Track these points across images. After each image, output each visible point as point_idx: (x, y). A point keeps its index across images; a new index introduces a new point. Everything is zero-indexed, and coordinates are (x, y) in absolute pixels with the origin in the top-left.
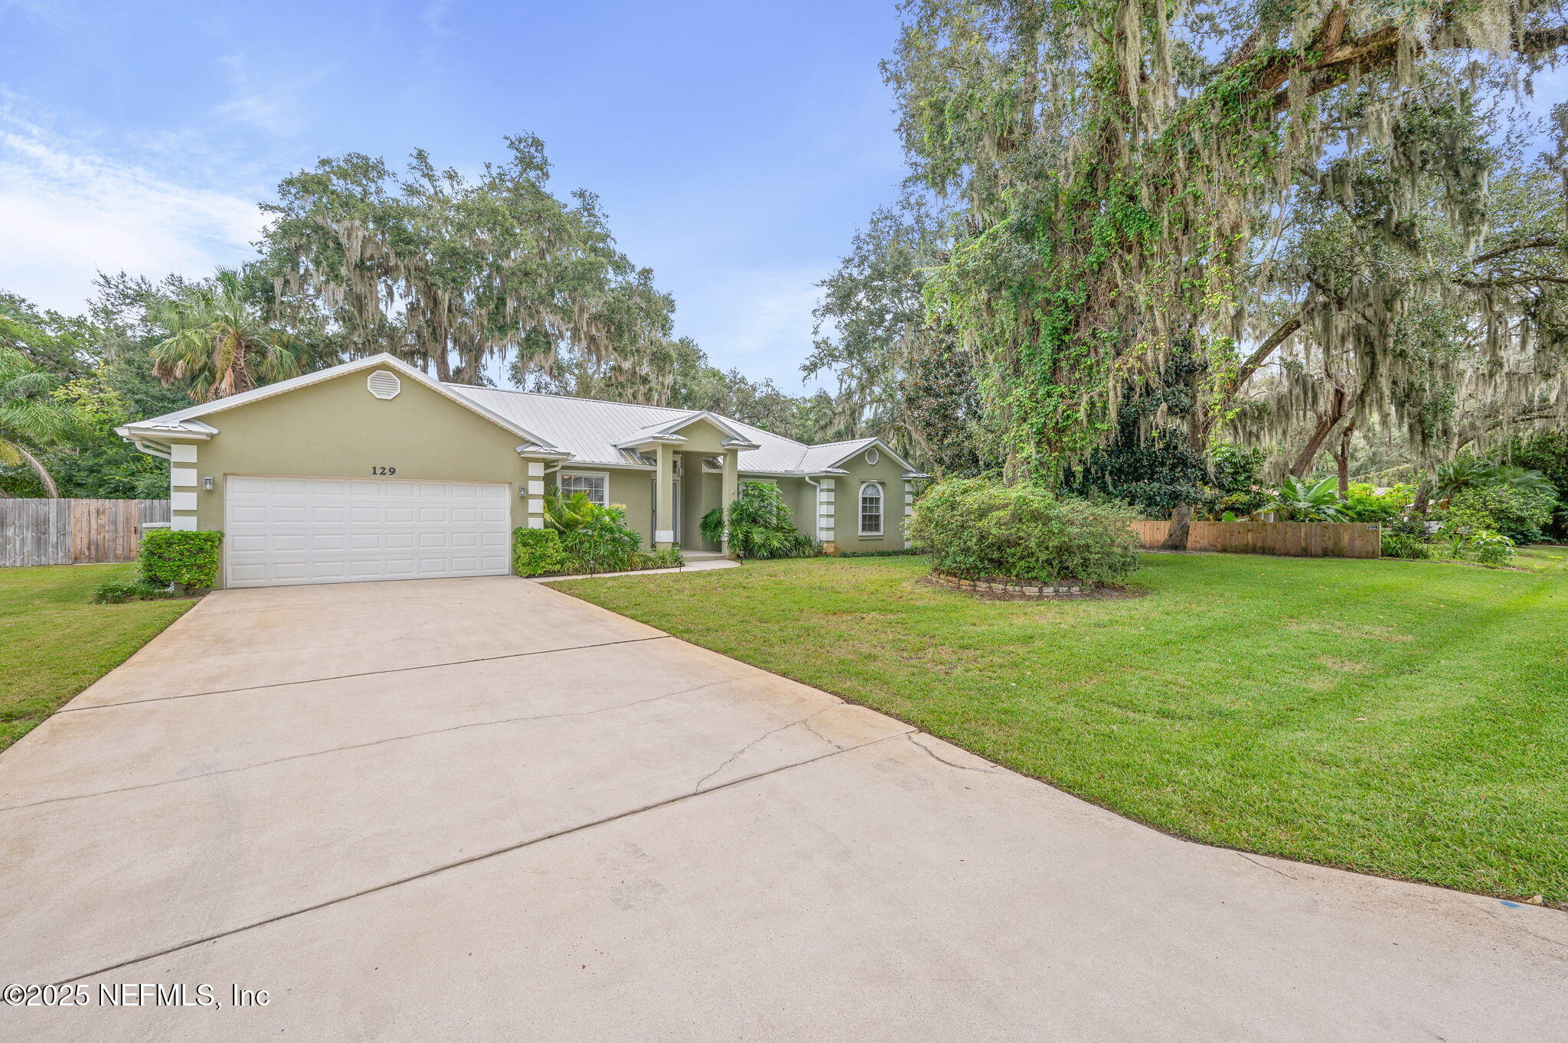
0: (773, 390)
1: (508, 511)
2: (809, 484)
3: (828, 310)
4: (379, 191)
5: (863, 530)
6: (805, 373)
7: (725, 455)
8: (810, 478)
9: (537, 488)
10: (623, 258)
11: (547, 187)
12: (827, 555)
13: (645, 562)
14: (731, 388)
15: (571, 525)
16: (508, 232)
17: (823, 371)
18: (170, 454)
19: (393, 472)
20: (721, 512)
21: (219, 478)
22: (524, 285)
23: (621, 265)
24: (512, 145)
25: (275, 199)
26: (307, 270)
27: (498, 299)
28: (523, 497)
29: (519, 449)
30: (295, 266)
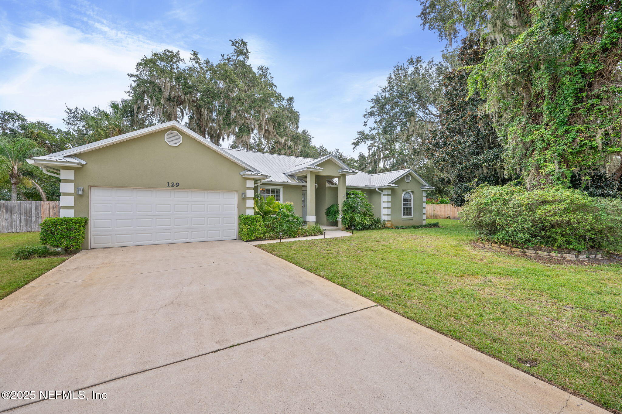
0: (340, 153)
1: (236, 206)
2: (378, 192)
3: (371, 114)
4: (178, 67)
5: (404, 215)
6: (354, 146)
7: (339, 177)
8: (379, 189)
9: (250, 194)
10: (280, 94)
11: (248, 63)
12: (388, 228)
13: (305, 233)
14: (321, 153)
15: (267, 213)
16: (232, 81)
17: (362, 145)
18: (59, 174)
19: (178, 185)
20: (337, 206)
21: (86, 188)
22: (239, 104)
23: (279, 98)
24: (233, 44)
25: (135, 72)
26: (148, 103)
27: (227, 111)
28: (243, 199)
29: (242, 173)
30: (143, 100)
